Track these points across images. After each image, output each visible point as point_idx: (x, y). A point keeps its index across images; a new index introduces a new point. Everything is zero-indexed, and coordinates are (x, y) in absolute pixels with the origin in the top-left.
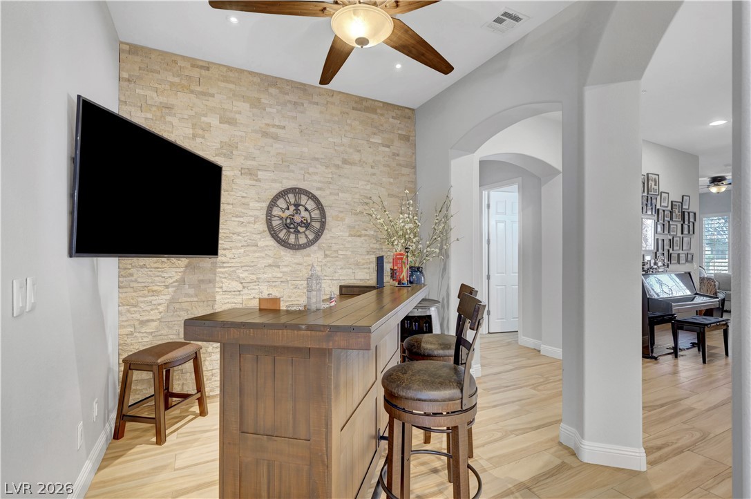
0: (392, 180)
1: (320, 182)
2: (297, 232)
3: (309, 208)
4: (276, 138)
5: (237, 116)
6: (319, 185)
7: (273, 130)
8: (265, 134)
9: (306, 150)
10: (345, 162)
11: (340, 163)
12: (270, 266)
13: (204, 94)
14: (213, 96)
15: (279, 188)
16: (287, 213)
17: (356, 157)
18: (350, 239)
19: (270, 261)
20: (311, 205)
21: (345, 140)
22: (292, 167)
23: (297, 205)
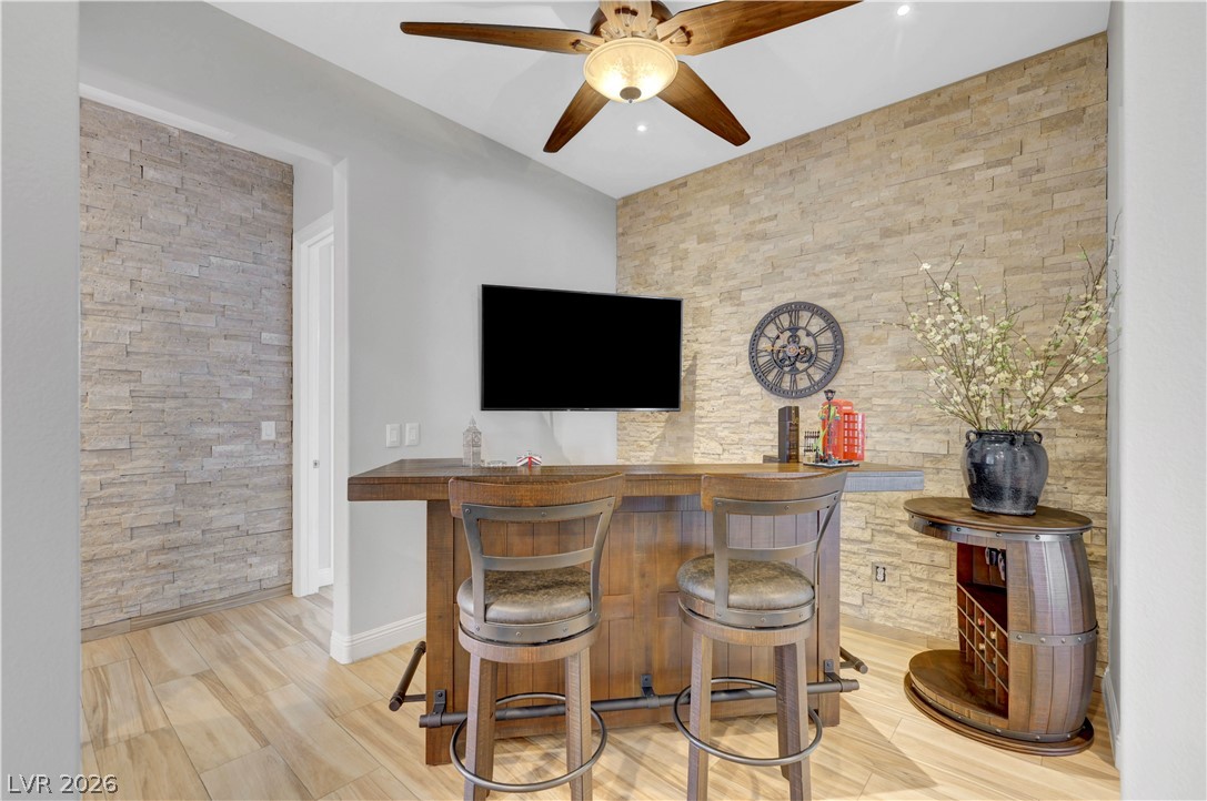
0: (1017, 235)
1: (835, 283)
2: (794, 371)
3: (814, 329)
4: (764, 237)
5: (716, 227)
6: (834, 289)
7: (759, 227)
8: (749, 237)
9: (808, 238)
10: (886, 233)
11: (875, 239)
12: (756, 422)
13: (681, 216)
14: (690, 214)
15: (767, 307)
16: (779, 343)
17: (914, 215)
18: (898, 375)
19: (757, 416)
20: (816, 324)
21: (886, 194)
22: (788, 272)
23: (794, 329)
